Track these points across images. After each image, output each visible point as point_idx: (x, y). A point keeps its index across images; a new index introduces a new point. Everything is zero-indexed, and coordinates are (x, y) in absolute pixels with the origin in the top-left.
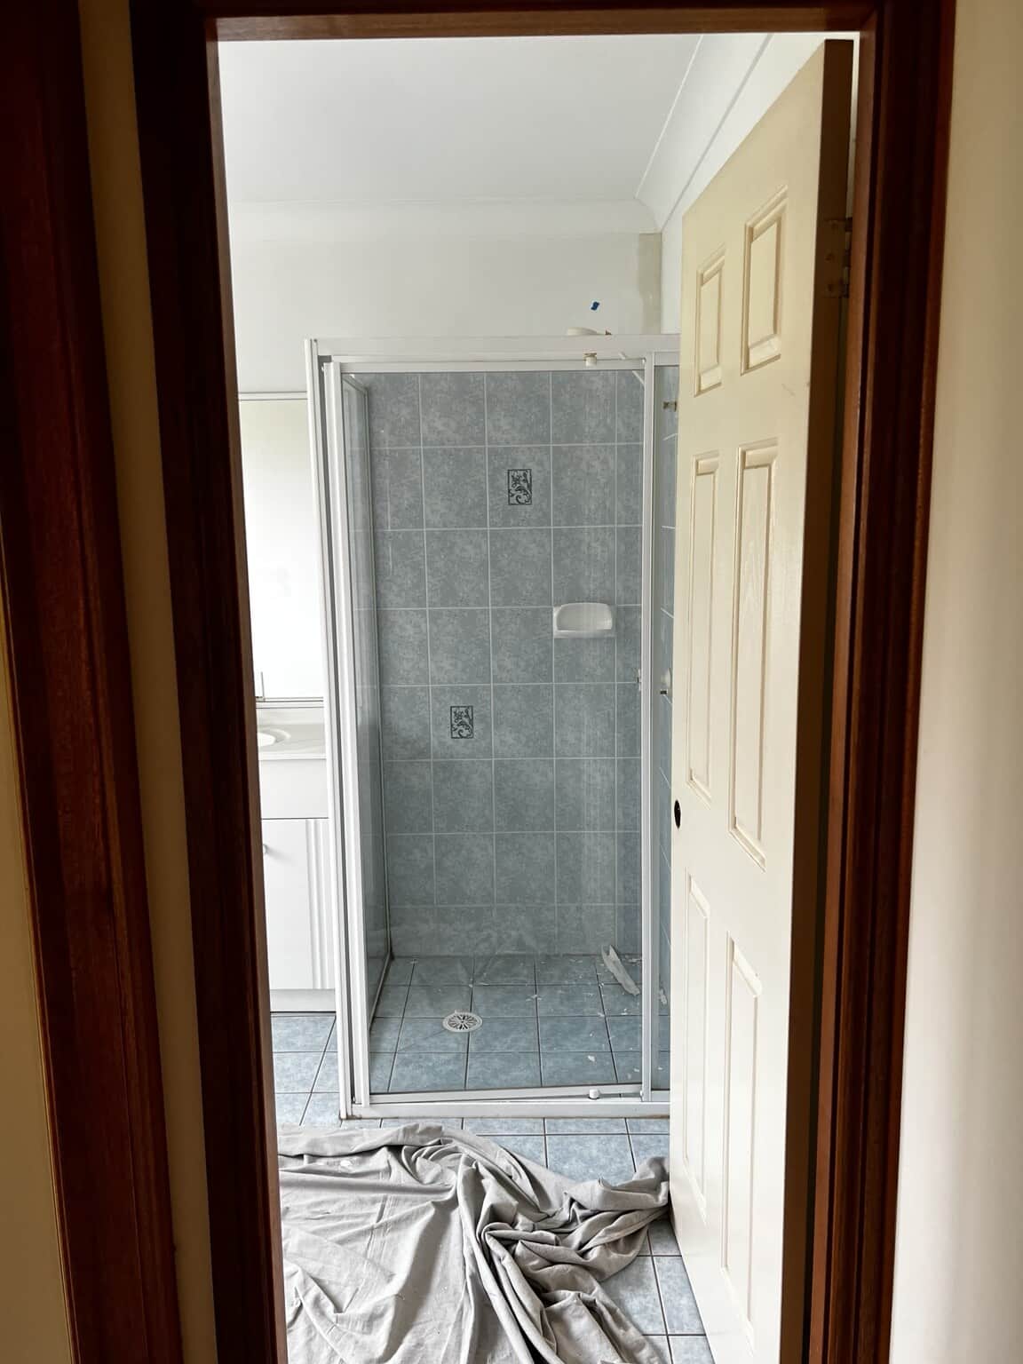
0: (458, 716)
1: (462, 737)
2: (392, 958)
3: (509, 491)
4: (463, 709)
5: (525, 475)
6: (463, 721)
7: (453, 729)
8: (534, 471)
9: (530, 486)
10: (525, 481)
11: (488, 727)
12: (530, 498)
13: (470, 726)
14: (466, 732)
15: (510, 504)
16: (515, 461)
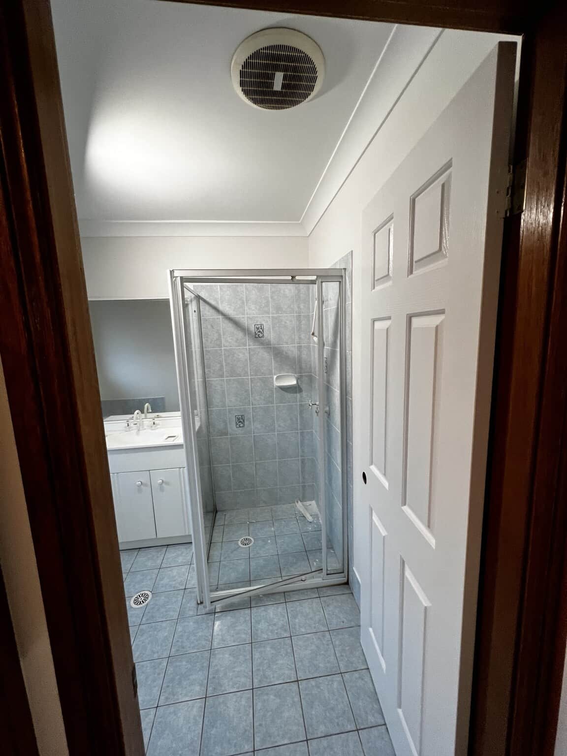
0: (239, 419)
1: (240, 427)
2: (217, 512)
3: (255, 332)
4: (240, 416)
5: (261, 326)
6: (241, 421)
7: (237, 424)
8: (264, 324)
9: (263, 330)
10: (261, 329)
11: (250, 422)
12: (263, 335)
13: (243, 422)
14: (242, 425)
15: (255, 337)
16: (257, 321)
